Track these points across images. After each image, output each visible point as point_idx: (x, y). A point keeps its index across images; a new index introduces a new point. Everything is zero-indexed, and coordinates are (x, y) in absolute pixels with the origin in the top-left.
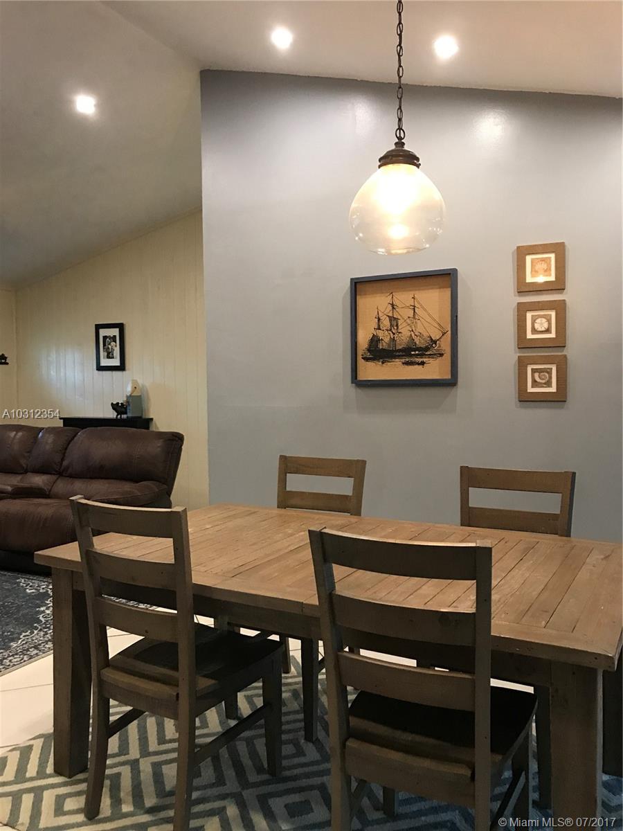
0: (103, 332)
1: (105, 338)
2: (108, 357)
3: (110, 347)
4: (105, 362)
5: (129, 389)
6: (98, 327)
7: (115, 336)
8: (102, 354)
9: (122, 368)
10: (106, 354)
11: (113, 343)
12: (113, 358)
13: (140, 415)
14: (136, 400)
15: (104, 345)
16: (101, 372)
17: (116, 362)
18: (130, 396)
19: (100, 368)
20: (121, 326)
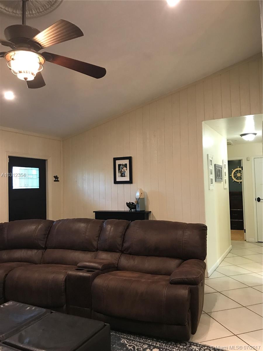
0: (118, 162)
1: (119, 165)
2: (122, 176)
3: (123, 170)
4: (119, 179)
5: (138, 194)
6: (115, 159)
7: (126, 165)
8: (118, 174)
9: (130, 182)
10: (120, 174)
11: (125, 168)
12: (125, 176)
13: (144, 210)
14: (141, 201)
15: (119, 169)
16: (117, 185)
17: (127, 179)
18: (139, 198)
19: (116, 182)
20: (130, 159)
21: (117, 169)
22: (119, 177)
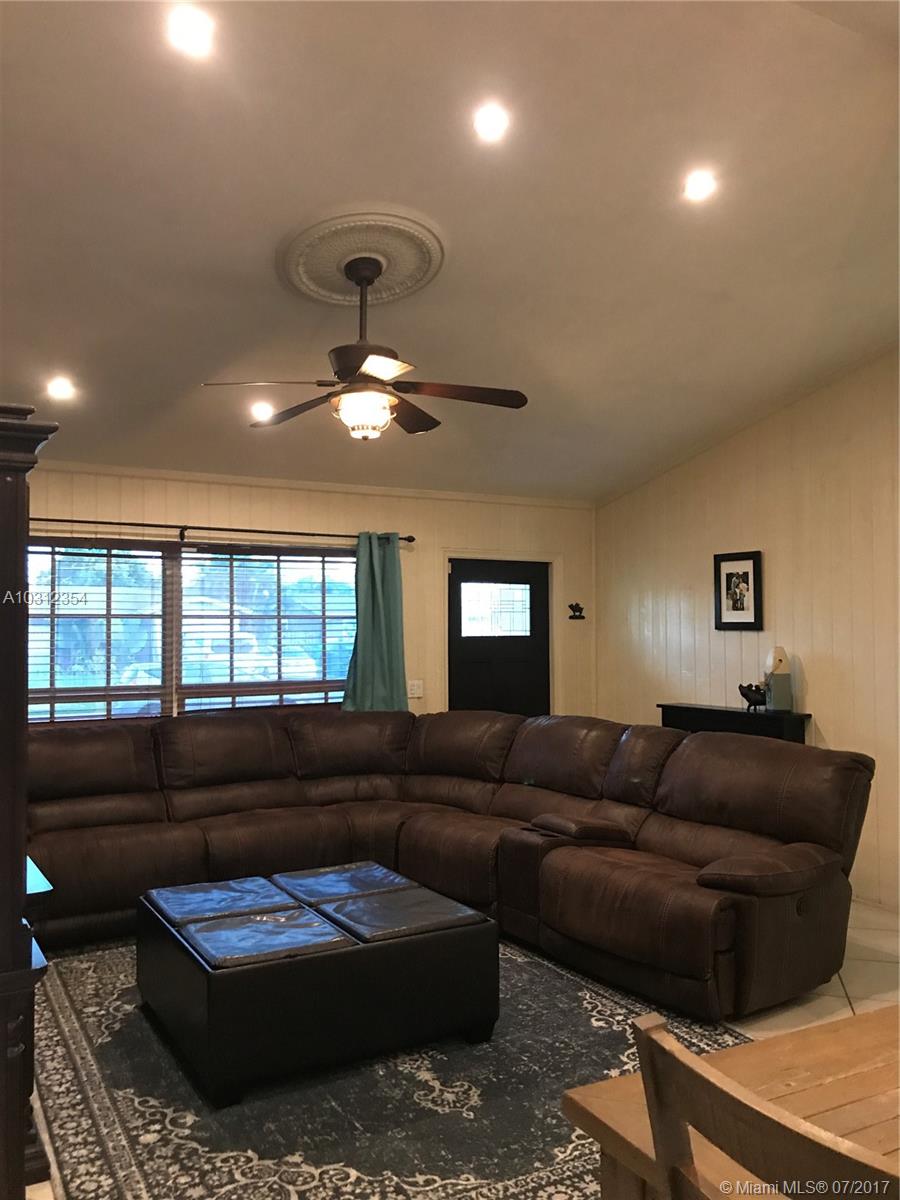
0: (727, 568)
1: (730, 576)
2: (735, 608)
3: (738, 591)
5: (769, 662)
6: (719, 559)
7: (746, 574)
8: (726, 602)
9: (757, 626)
10: (731, 603)
11: (743, 585)
12: (743, 609)
13: (788, 708)
14: (782, 681)
15: (728, 588)
16: (722, 632)
17: (748, 616)
18: (772, 673)
19: (721, 626)
20: (756, 557)
21: (725, 588)
22: (728, 609)
